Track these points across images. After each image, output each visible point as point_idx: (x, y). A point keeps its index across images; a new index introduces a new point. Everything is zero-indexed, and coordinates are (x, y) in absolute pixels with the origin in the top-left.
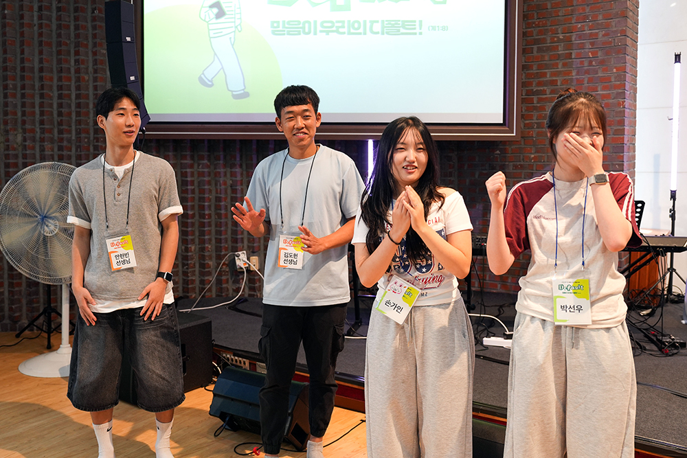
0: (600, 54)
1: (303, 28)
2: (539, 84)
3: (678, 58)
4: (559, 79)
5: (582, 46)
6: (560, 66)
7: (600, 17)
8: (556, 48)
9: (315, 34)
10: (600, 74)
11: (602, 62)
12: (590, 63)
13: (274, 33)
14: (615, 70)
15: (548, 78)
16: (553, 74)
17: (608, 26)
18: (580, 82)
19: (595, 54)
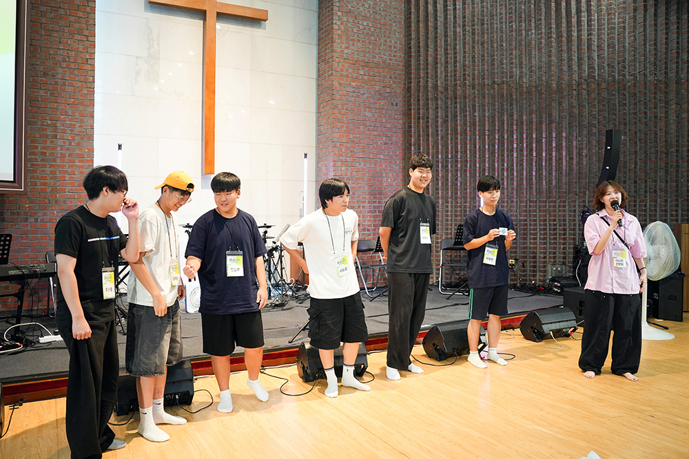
0: (76, 138)
3: (120, 147)
4: (48, 152)
5: (64, 131)
6: (48, 143)
7: (77, 114)
8: (45, 130)
10: (77, 152)
11: (78, 144)
12: (70, 144)
14: (87, 150)
16: (44, 148)
17: (82, 121)
18: (63, 156)
19: (73, 138)
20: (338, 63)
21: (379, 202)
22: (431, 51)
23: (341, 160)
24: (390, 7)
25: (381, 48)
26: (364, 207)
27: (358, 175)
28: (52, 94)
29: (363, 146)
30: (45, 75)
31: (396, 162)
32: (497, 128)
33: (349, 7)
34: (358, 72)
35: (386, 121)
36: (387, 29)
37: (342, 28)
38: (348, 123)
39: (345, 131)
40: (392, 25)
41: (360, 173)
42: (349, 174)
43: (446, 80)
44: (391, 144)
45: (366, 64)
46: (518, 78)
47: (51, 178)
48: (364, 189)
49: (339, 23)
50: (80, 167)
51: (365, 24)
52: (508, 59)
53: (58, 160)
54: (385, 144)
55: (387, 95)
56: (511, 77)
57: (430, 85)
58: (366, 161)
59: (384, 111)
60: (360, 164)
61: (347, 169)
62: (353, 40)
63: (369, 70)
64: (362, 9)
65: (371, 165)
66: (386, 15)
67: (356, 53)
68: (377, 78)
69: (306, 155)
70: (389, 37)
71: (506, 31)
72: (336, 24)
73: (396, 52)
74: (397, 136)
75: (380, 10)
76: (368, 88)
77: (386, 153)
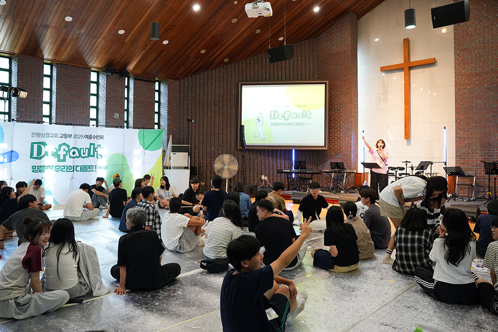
1: (278, 124)
8: (337, 128)
9: (280, 126)
13: (271, 125)
18: (343, 136)
21: (488, 150)
23: (461, 129)
25: (489, 62)
26: (476, 153)
28: (339, 116)
29: (475, 120)
33: (465, 47)
34: (471, 80)
35: (493, 103)
36: (494, 50)
37: (460, 59)
38: (465, 108)
39: (463, 113)
41: (473, 135)
42: (466, 136)
45: (477, 74)
47: (339, 144)
48: (476, 143)
51: (476, 52)
54: (493, 117)
55: (494, 88)
58: (478, 128)
59: (492, 98)
60: (474, 130)
61: (464, 133)
62: (468, 63)
63: (480, 77)
64: (474, 44)
65: (481, 130)
66: (493, 42)
67: (470, 70)
68: (486, 81)
69: (445, 128)
75: (488, 40)
76: (479, 87)
77: (494, 122)
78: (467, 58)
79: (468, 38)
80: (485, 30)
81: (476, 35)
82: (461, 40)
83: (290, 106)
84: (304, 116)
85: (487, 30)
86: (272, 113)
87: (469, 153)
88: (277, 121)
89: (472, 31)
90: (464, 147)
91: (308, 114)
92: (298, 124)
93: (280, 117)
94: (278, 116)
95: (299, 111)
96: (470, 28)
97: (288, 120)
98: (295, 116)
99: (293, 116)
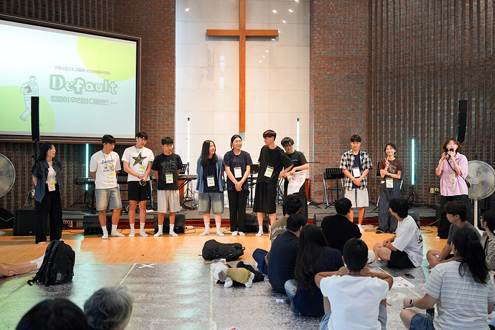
0: (166, 116)
1: (64, 99)
2: (145, 125)
3: (189, 119)
4: (152, 124)
5: (160, 113)
6: (152, 119)
7: (166, 103)
8: (151, 112)
9: (68, 102)
10: (166, 123)
11: (167, 119)
12: (163, 119)
13: (52, 100)
15: (148, 123)
16: (150, 122)
17: (168, 107)
18: (159, 125)
19: (164, 116)
20: (318, 60)
22: (384, 45)
23: (320, 122)
24: (357, 18)
25: (350, 47)
26: (336, 151)
27: (332, 131)
28: (154, 94)
29: (335, 112)
30: (151, 85)
31: (361, 122)
32: (427, 96)
33: (326, 23)
34: (332, 65)
35: (353, 95)
36: (355, 33)
37: (320, 38)
38: (325, 98)
39: (322, 103)
40: (358, 30)
42: (325, 131)
43: (394, 65)
44: (358, 109)
45: (338, 59)
46: (442, 60)
47: (154, 137)
48: (336, 140)
49: (318, 35)
50: (167, 131)
51: (337, 32)
52: (436, 47)
53: (157, 128)
54: (353, 110)
55: (354, 77)
56: (437, 60)
57: (383, 69)
58: (338, 122)
59: (352, 88)
60: (334, 124)
61: (324, 127)
62: (329, 44)
63: (340, 62)
64: (335, 23)
65: (341, 124)
66: (354, 24)
67: (330, 53)
68: (346, 67)
69: (298, 119)
70: (356, 38)
71: (434, 27)
72: (316, 36)
73: (361, 48)
74: (362, 104)
75: (349, 21)
76: (340, 74)
77: (354, 116)
78: (328, 38)
79: (329, 14)
80: (346, 9)
81: (337, 12)
82: (322, 15)
83: (83, 70)
84: (106, 89)
85: (348, 9)
86: (54, 78)
87: (328, 151)
88: (63, 93)
89: (333, 6)
90: (323, 144)
91: (113, 86)
92: (97, 102)
93: (67, 86)
94: (64, 86)
95: (99, 79)
96: (331, 3)
97: (80, 93)
98: (92, 88)
99: (89, 87)
